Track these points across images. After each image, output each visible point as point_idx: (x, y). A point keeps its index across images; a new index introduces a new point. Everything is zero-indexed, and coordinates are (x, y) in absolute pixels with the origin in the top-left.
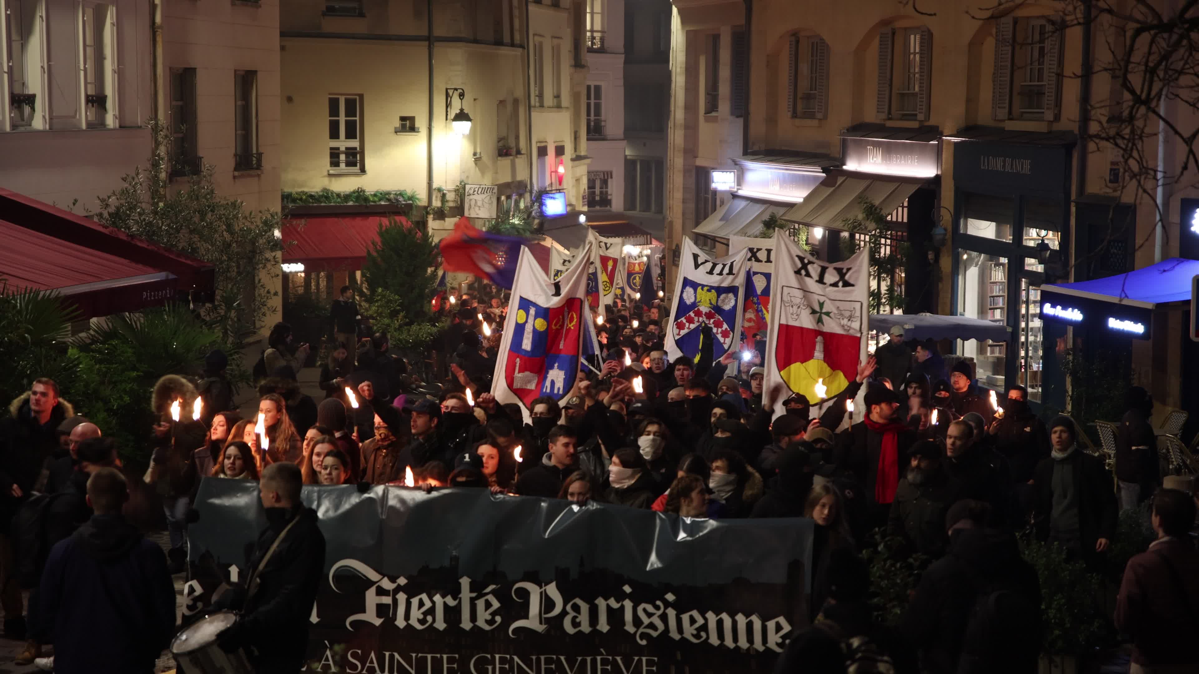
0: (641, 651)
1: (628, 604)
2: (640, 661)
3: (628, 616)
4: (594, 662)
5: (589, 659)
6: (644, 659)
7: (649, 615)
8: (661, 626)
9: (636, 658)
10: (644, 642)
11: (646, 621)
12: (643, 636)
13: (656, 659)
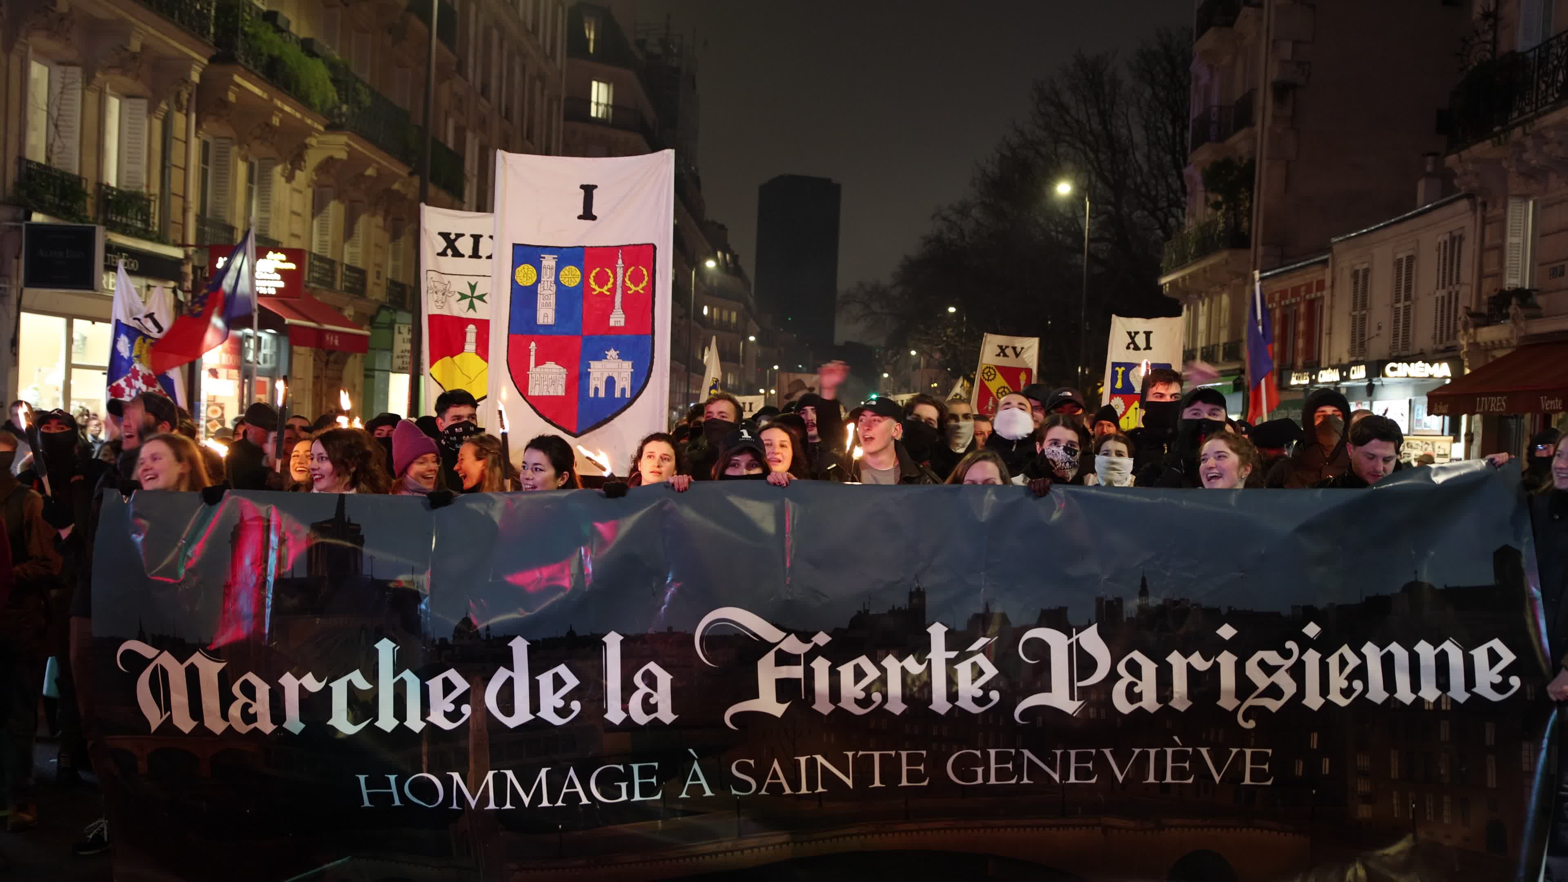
0: (1243, 738)
1: (1227, 660)
2: (1241, 755)
3: (1228, 680)
4: (1161, 759)
5: (1152, 752)
6: (1248, 752)
7: (1268, 669)
8: (1289, 688)
9: (1235, 751)
10: (1251, 724)
11: (1261, 681)
12: (1253, 712)
13: (1270, 751)
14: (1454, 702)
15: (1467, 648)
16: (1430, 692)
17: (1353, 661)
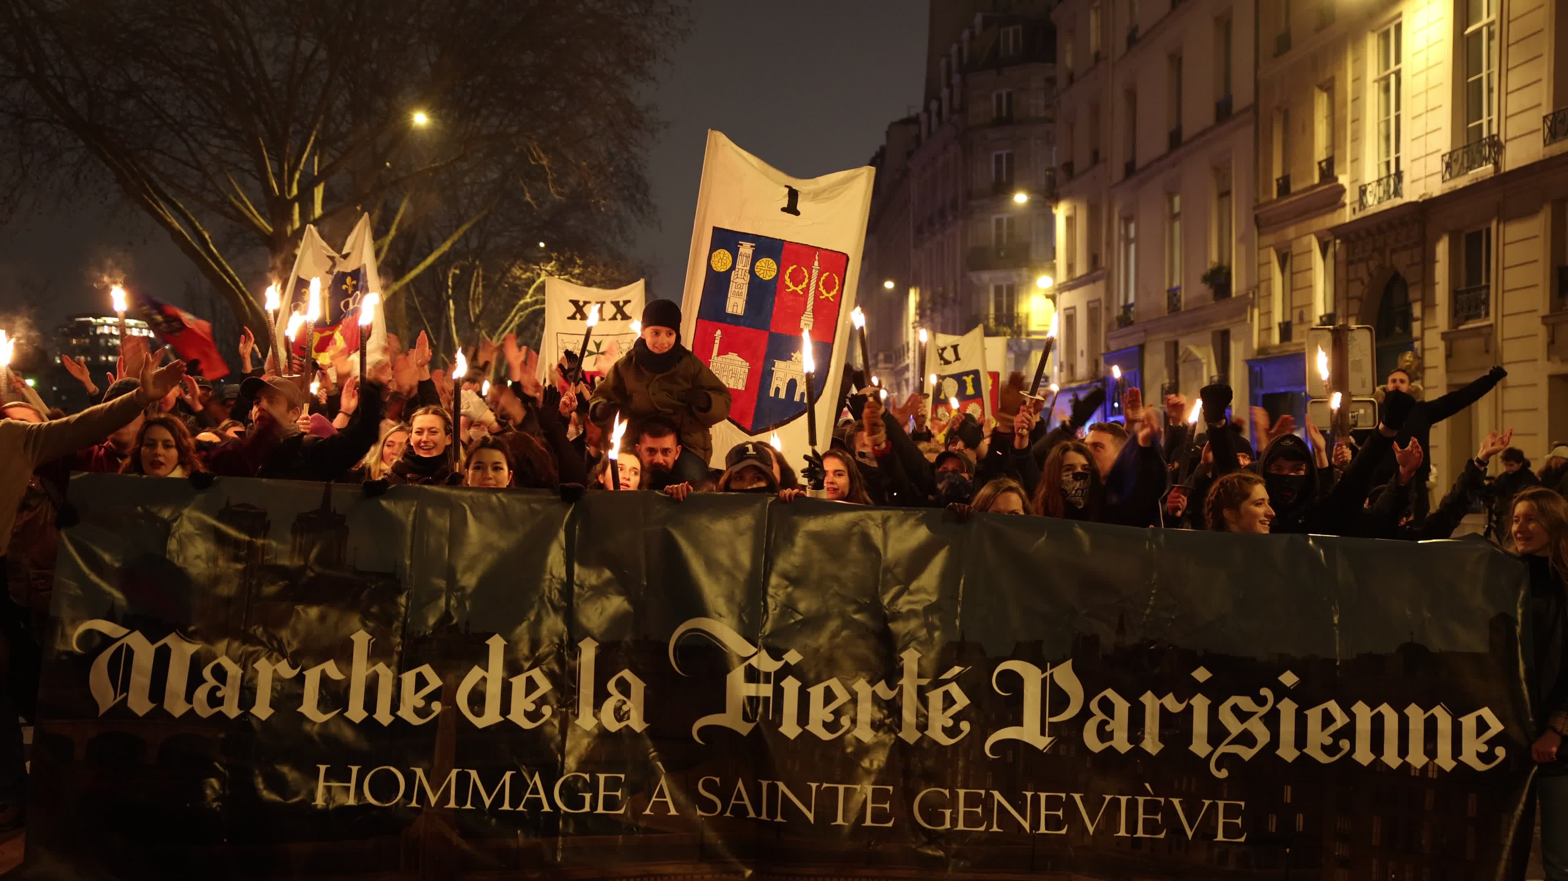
0: (1215, 788)
1: (1200, 703)
2: (1214, 807)
3: (1200, 725)
4: (1132, 807)
5: (1124, 799)
6: (1221, 804)
7: (1241, 715)
8: (1263, 736)
9: (1207, 803)
10: (1223, 774)
11: (1234, 727)
12: (1225, 760)
13: (1243, 804)
14: (1440, 769)
15: (1457, 713)
16: (1417, 758)
17: (1341, 719)
